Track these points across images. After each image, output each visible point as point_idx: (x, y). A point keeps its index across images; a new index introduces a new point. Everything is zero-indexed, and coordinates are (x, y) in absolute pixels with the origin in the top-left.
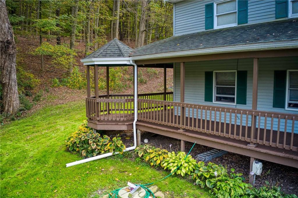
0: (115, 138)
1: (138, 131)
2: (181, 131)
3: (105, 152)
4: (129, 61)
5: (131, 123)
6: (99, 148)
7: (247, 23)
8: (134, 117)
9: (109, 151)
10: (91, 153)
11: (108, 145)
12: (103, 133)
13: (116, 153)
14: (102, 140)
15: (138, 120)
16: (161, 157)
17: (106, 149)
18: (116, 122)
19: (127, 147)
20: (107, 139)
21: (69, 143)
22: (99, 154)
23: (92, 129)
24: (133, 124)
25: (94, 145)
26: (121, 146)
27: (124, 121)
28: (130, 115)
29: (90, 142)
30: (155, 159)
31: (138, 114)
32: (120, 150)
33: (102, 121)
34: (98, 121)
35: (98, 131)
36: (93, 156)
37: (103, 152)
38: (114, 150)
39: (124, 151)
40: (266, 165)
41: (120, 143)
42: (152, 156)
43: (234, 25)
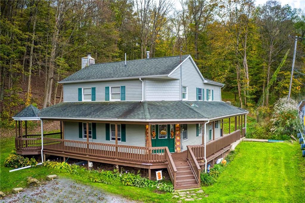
0: (32, 158)
1: (44, 155)
2: (63, 153)
3: (27, 165)
4: (38, 118)
5: (40, 150)
6: (24, 163)
7: (95, 100)
8: (41, 148)
9: (29, 165)
10: (20, 166)
11: (29, 162)
12: (25, 156)
13: (33, 166)
14: (25, 160)
15: (43, 149)
16: (54, 165)
17: (27, 164)
18: (32, 150)
19: (38, 163)
20: (28, 159)
21: (7, 162)
22: (24, 166)
23: (19, 155)
24: (41, 151)
25: (21, 162)
26: (35, 162)
27: (36, 150)
28: (39, 147)
29: (19, 161)
30: (51, 166)
31: (44, 146)
32: (35, 164)
33: (24, 150)
34: (23, 150)
35: (22, 156)
36: (21, 167)
37: (26, 165)
38: (32, 164)
39: (37, 165)
40: (94, 163)
41: (34, 161)
42: (50, 165)
43: (90, 101)
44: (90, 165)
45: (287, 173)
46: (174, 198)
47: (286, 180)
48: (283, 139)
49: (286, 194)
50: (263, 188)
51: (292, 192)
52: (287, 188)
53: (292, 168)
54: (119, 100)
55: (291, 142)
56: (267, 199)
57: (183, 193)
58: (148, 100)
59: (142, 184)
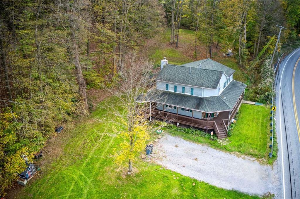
4: (149, 101)
7: (176, 92)
43: (173, 91)
44: (178, 124)
45: (261, 130)
46: (219, 143)
47: (261, 134)
48: (263, 103)
49: (259, 142)
50: (251, 139)
51: (262, 141)
52: (260, 138)
53: (264, 127)
54: (190, 94)
55: (266, 106)
56: (252, 144)
57: (221, 140)
58: (205, 97)
59: (205, 136)
